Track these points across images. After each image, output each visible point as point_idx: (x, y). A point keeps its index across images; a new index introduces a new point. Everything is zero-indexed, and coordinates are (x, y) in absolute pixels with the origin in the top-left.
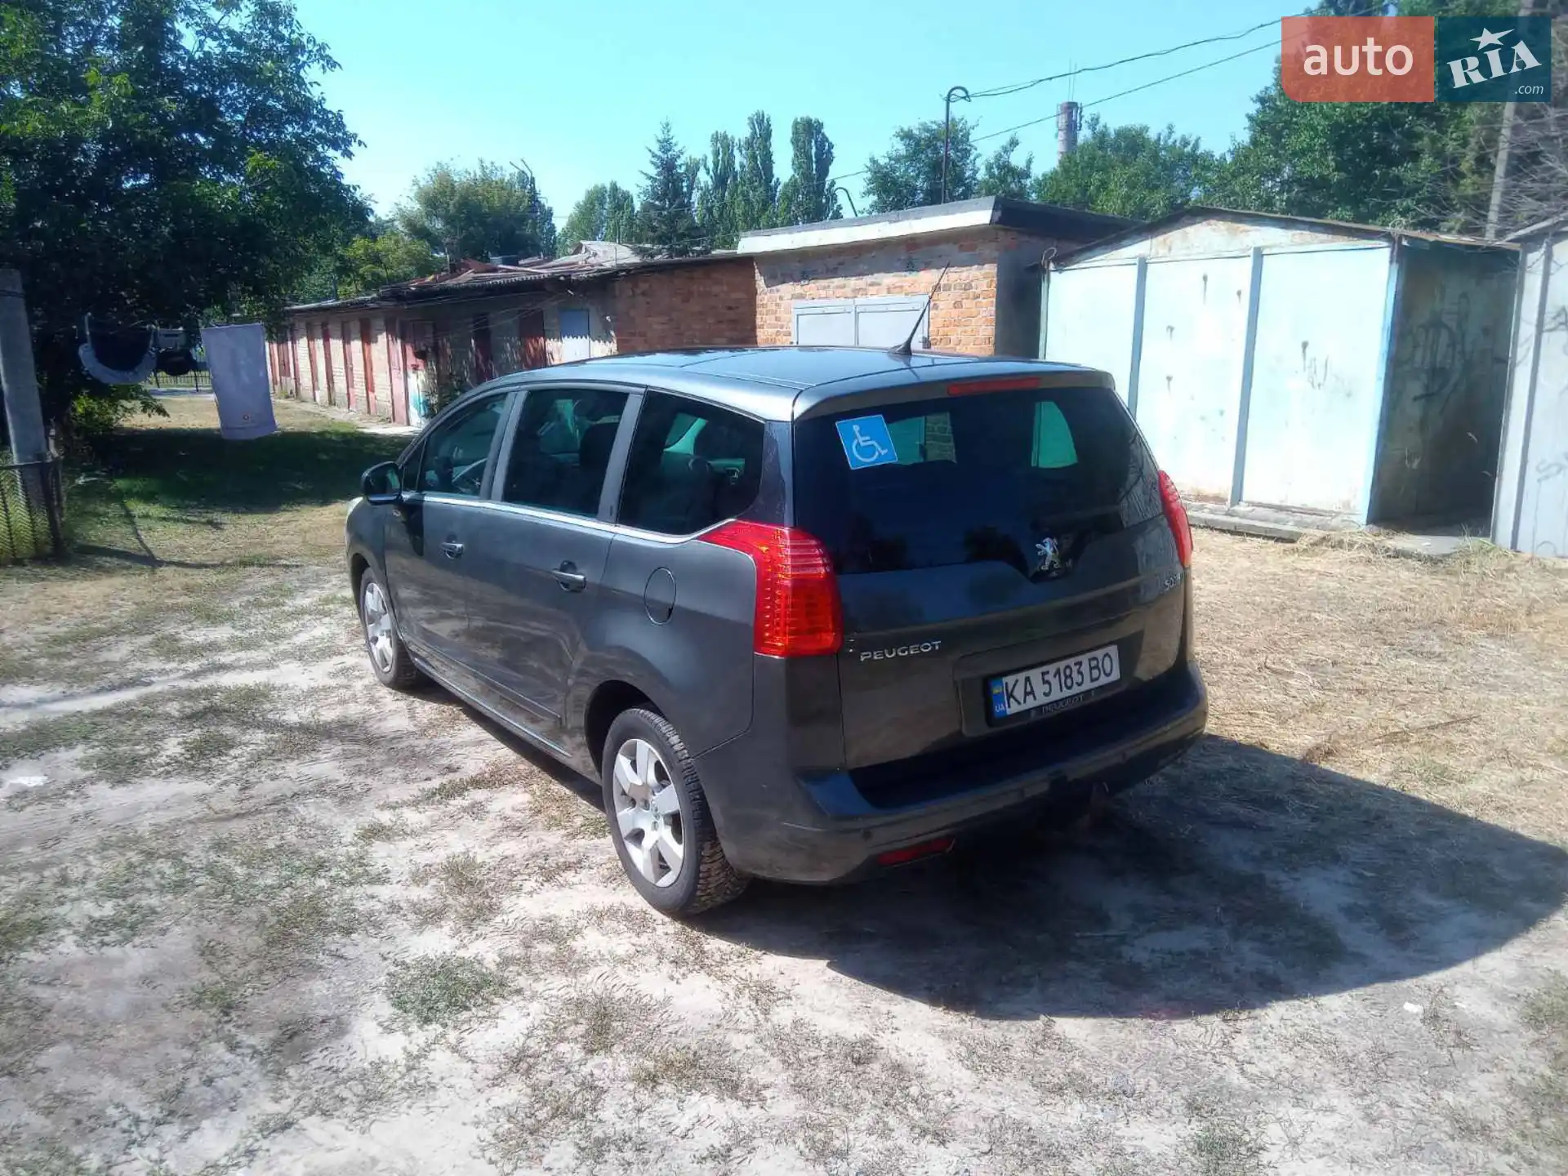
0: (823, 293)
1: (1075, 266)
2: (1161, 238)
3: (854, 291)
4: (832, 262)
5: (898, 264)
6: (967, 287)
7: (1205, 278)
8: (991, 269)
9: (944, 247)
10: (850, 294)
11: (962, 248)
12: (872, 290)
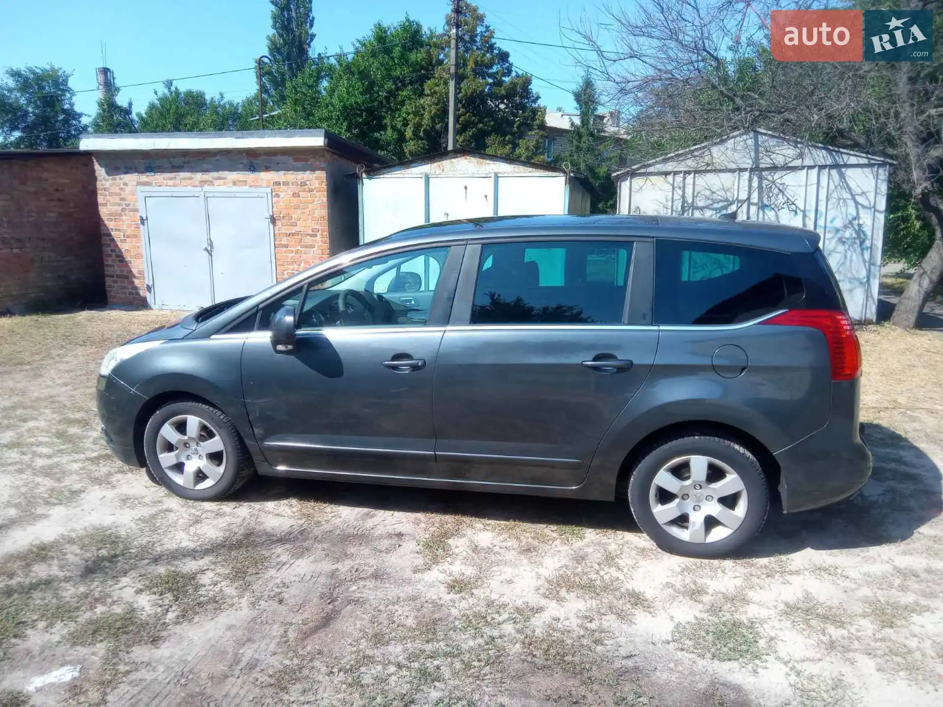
0: (170, 183)
1: (381, 176)
2: (436, 164)
3: (201, 182)
4: (177, 161)
5: (241, 166)
6: (303, 184)
7: (466, 188)
8: (322, 174)
9: (280, 158)
10: (197, 184)
11: (296, 160)
12: (216, 182)
